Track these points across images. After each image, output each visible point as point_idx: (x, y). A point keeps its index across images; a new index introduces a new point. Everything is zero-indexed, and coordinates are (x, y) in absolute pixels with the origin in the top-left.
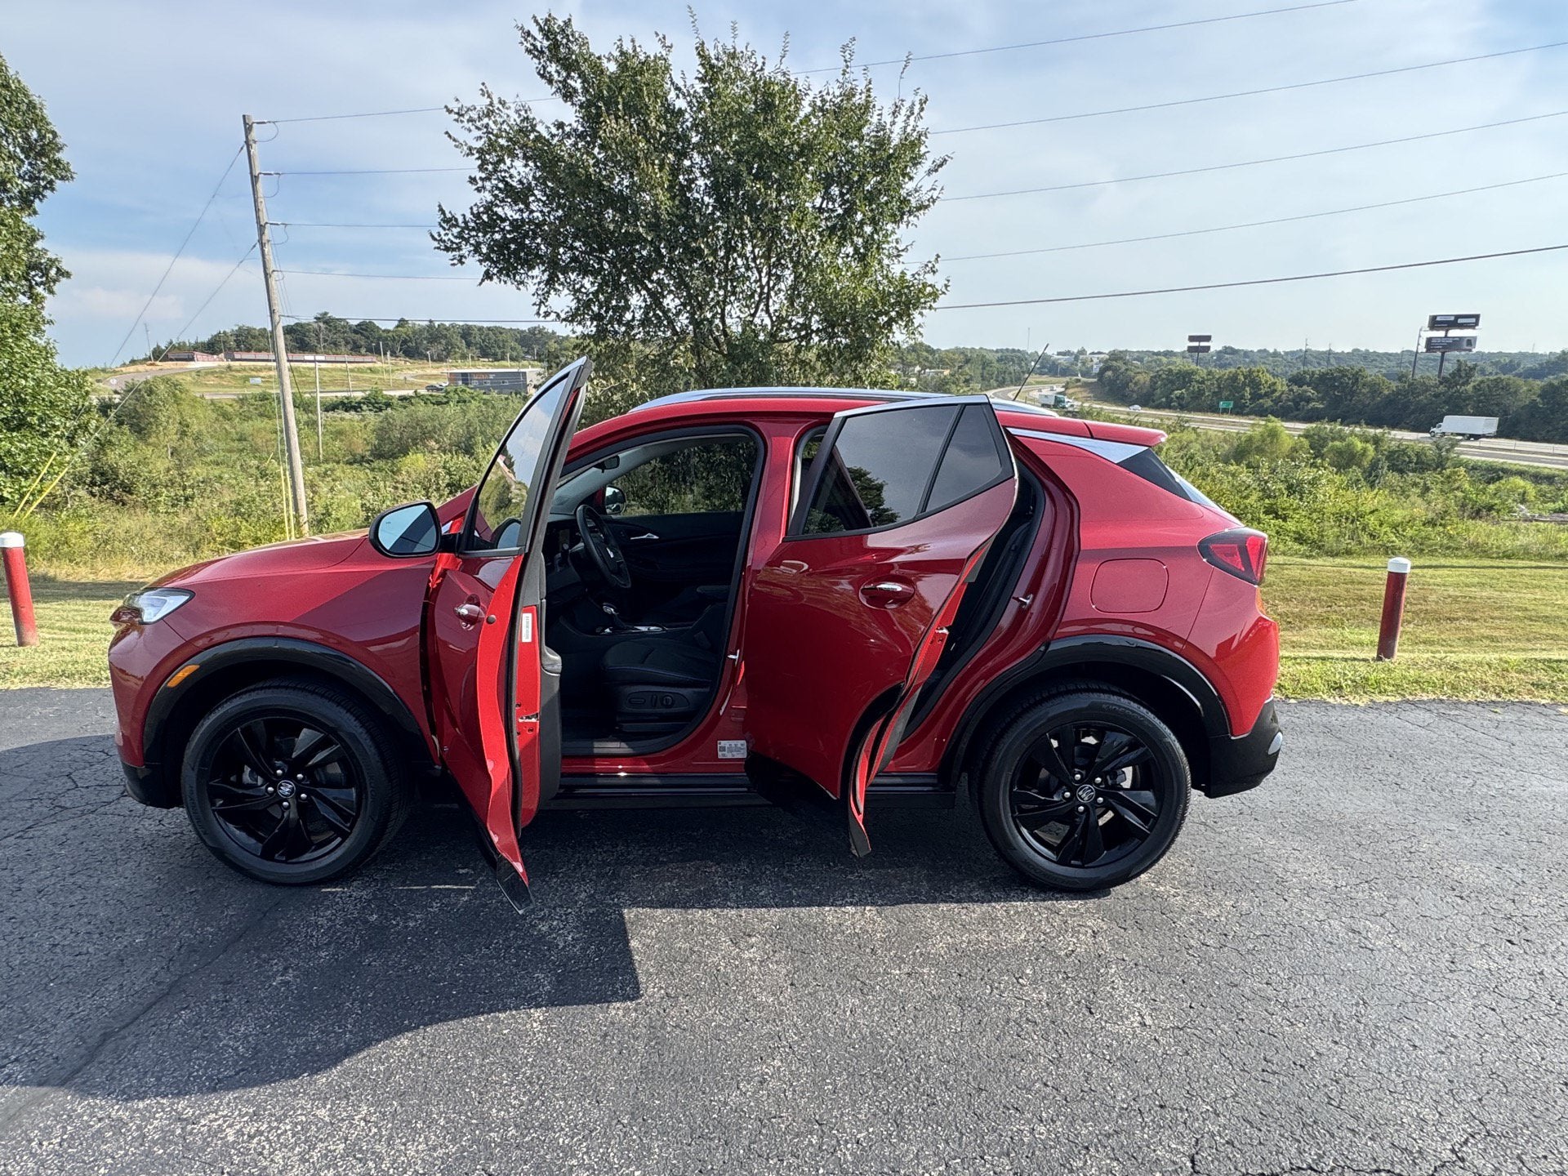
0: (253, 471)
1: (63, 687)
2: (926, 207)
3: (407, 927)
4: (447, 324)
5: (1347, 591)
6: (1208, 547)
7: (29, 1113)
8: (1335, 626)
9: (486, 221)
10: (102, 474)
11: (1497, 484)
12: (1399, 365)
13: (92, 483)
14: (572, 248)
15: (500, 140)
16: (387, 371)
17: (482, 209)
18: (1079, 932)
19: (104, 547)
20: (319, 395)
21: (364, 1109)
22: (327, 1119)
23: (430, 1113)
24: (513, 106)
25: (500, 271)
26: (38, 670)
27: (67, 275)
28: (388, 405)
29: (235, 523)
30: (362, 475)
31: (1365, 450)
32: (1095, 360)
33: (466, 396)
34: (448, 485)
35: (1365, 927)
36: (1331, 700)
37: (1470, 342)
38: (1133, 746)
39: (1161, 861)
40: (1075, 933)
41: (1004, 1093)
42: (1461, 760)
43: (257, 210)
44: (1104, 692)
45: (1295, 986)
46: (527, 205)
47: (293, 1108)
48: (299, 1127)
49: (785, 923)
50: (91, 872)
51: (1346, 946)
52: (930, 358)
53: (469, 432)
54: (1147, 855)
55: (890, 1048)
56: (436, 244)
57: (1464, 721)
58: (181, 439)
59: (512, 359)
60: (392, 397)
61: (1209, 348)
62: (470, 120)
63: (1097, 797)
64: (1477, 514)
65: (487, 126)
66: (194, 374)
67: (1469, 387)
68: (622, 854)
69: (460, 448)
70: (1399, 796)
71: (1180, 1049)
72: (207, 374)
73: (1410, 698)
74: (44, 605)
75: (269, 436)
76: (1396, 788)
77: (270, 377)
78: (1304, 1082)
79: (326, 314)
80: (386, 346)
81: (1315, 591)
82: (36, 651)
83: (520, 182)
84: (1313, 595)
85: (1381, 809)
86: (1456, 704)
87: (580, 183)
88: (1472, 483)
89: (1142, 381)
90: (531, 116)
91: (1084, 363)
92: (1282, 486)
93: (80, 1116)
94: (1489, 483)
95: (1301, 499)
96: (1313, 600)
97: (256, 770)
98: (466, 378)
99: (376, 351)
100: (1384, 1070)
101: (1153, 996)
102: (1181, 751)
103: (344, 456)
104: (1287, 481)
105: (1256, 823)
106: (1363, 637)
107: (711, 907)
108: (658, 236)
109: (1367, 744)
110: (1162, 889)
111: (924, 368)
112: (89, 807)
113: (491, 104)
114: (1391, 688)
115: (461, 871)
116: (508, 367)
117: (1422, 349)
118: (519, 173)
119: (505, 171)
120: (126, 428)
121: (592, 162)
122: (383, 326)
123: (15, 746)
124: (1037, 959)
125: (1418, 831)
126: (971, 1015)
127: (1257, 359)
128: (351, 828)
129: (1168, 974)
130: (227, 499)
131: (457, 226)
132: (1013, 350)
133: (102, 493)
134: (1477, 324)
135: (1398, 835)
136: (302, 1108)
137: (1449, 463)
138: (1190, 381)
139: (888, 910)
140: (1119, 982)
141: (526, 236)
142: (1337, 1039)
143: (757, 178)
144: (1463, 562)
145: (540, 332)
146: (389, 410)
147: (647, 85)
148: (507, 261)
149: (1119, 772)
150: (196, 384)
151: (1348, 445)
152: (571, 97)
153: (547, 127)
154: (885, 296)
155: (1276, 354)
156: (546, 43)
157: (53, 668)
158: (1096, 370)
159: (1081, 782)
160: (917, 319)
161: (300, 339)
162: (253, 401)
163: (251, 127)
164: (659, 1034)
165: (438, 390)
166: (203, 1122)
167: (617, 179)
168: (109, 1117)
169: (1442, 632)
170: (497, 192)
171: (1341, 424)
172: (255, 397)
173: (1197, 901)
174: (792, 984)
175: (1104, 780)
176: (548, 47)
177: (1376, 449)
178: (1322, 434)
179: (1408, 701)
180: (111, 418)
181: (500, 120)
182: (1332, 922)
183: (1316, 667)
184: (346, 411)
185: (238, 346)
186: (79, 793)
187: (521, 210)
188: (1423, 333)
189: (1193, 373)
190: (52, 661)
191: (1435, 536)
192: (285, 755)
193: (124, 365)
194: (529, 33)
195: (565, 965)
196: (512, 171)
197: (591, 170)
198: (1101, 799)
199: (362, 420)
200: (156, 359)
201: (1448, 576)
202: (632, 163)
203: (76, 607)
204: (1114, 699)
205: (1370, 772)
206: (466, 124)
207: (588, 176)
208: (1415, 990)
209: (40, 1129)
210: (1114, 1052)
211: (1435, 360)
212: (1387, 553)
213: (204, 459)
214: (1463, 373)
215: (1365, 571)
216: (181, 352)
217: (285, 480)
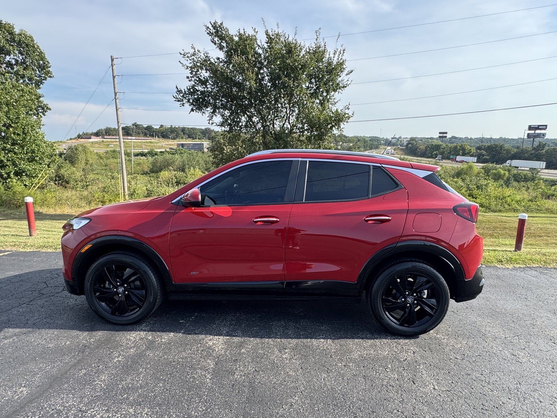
0: (110, 177)
1: (44, 251)
2: (346, 87)
3: (162, 341)
4: (177, 127)
5: (500, 225)
6: (456, 209)
7: (28, 406)
8: (496, 238)
9: (192, 91)
10: (59, 177)
11: (555, 186)
12: (517, 143)
13: (56, 180)
14: (221, 101)
15: (197, 64)
16: (156, 143)
17: (191, 87)
18: (408, 352)
19: (59, 202)
20: (133, 151)
21: (146, 410)
22: (133, 413)
23: (170, 413)
24: (203, 52)
25: (197, 108)
26: (36, 245)
27: (50, 109)
28: (156, 154)
29: (103, 194)
30: (146, 178)
31: (505, 174)
32: (405, 141)
33: (182, 151)
34: (176, 182)
35: (518, 353)
36: (499, 266)
37: (544, 135)
38: (428, 282)
39: (438, 326)
40: (407, 352)
41: (382, 414)
42: (550, 290)
43: (114, 88)
44: (417, 262)
45: (492, 376)
46: (206, 86)
47: (121, 408)
48: (123, 416)
49: (298, 344)
50: (52, 318)
51: (511, 361)
52: (346, 139)
53: (183, 164)
54: (433, 323)
55: (339, 394)
56: (175, 99)
57: (550, 275)
58: (86, 165)
59: (199, 139)
60: (158, 152)
61: (446, 136)
62: (188, 57)
63: (414, 301)
64: (548, 197)
65: (193, 59)
66: (91, 143)
67: (544, 151)
68: (238, 317)
69: (180, 170)
70: (527, 303)
71: (449, 399)
72: (95, 143)
73: (529, 266)
74: (38, 222)
75: (116, 165)
76: (526, 300)
77: (117, 144)
78: (498, 414)
79: (136, 123)
80: (156, 134)
81: (488, 225)
82: (35, 238)
83: (204, 78)
84: (487, 226)
85: (521, 308)
86: (547, 268)
87: (224, 78)
88: (545, 186)
89: (422, 148)
90: (208, 56)
91: (401, 142)
92: (475, 186)
93: (46, 408)
94: (552, 186)
95: (482, 191)
96: (487, 228)
97: (110, 283)
98: (183, 145)
99: (152, 136)
100: (530, 411)
101: (437, 377)
102: (446, 285)
103: (141, 172)
104: (477, 185)
105: (473, 312)
106: (507, 242)
107: (271, 338)
108: (251, 96)
109: (513, 283)
110: (439, 336)
111: (343, 143)
112: (52, 294)
113: (195, 51)
114: (521, 262)
115: (181, 321)
116: (197, 142)
117: (526, 137)
118: (204, 75)
119: (199, 74)
120: (67, 161)
121: (229, 71)
122: (155, 127)
123: (27, 271)
124: (393, 362)
125: (536, 317)
126: (369, 382)
127: (464, 140)
128: (143, 305)
129: (443, 369)
130: (100, 186)
131: (182, 93)
132: (375, 137)
133: (59, 183)
134: (546, 128)
135: (527, 318)
136: (124, 409)
137: (537, 179)
138: (440, 148)
139: (336, 341)
140: (424, 372)
141: (206, 96)
142: (510, 397)
143: (286, 76)
144: (543, 215)
145: (209, 129)
146: (156, 156)
147: (248, 44)
148: (199, 105)
149: (422, 292)
150: (91, 147)
151: (498, 172)
152: (222, 49)
153: (214, 59)
154: (331, 117)
155: (471, 139)
156: (214, 31)
157: (41, 244)
158: (405, 144)
159: (408, 295)
160: (342, 125)
161: (127, 132)
162: (110, 153)
163: (113, 60)
164: (253, 385)
165: (173, 149)
166: (89, 412)
167: (238, 77)
168: (56, 409)
169: (537, 241)
170: (196, 81)
171: (496, 164)
172: (111, 151)
173: (452, 342)
174: (301, 368)
175: (417, 295)
176: (215, 32)
177: (509, 173)
178: (489, 168)
179: (528, 267)
180: (63, 158)
181: (198, 57)
182: (505, 351)
183: (492, 253)
184: (142, 156)
185: (106, 134)
186: (48, 289)
187: (204, 88)
188: (526, 132)
189: (441, 145)
190: (41, 242)
191: (533, 205)
192: (121, 278)
193: (68, 140)
194: (208, 27)
195: (218, 358)
196: (202, 74)
197: (228, 74)
198: (416, 302)
199: (147, 159)
200: (78, 138)
201: (538, 220)
202: (242, 71)
203: (49, 223)
204: (421, 264)
205: (515, 293)
206: (186, 59)
207: (227, 76)
208: (539, 379)
209: (32, 412)
210: (424, 399)
211: (530, 141)
212: (515, 211)
213: (93, 172)
214: (541, 146)
215: (506, 218)
216: (87, 136)
217: (121, 180)
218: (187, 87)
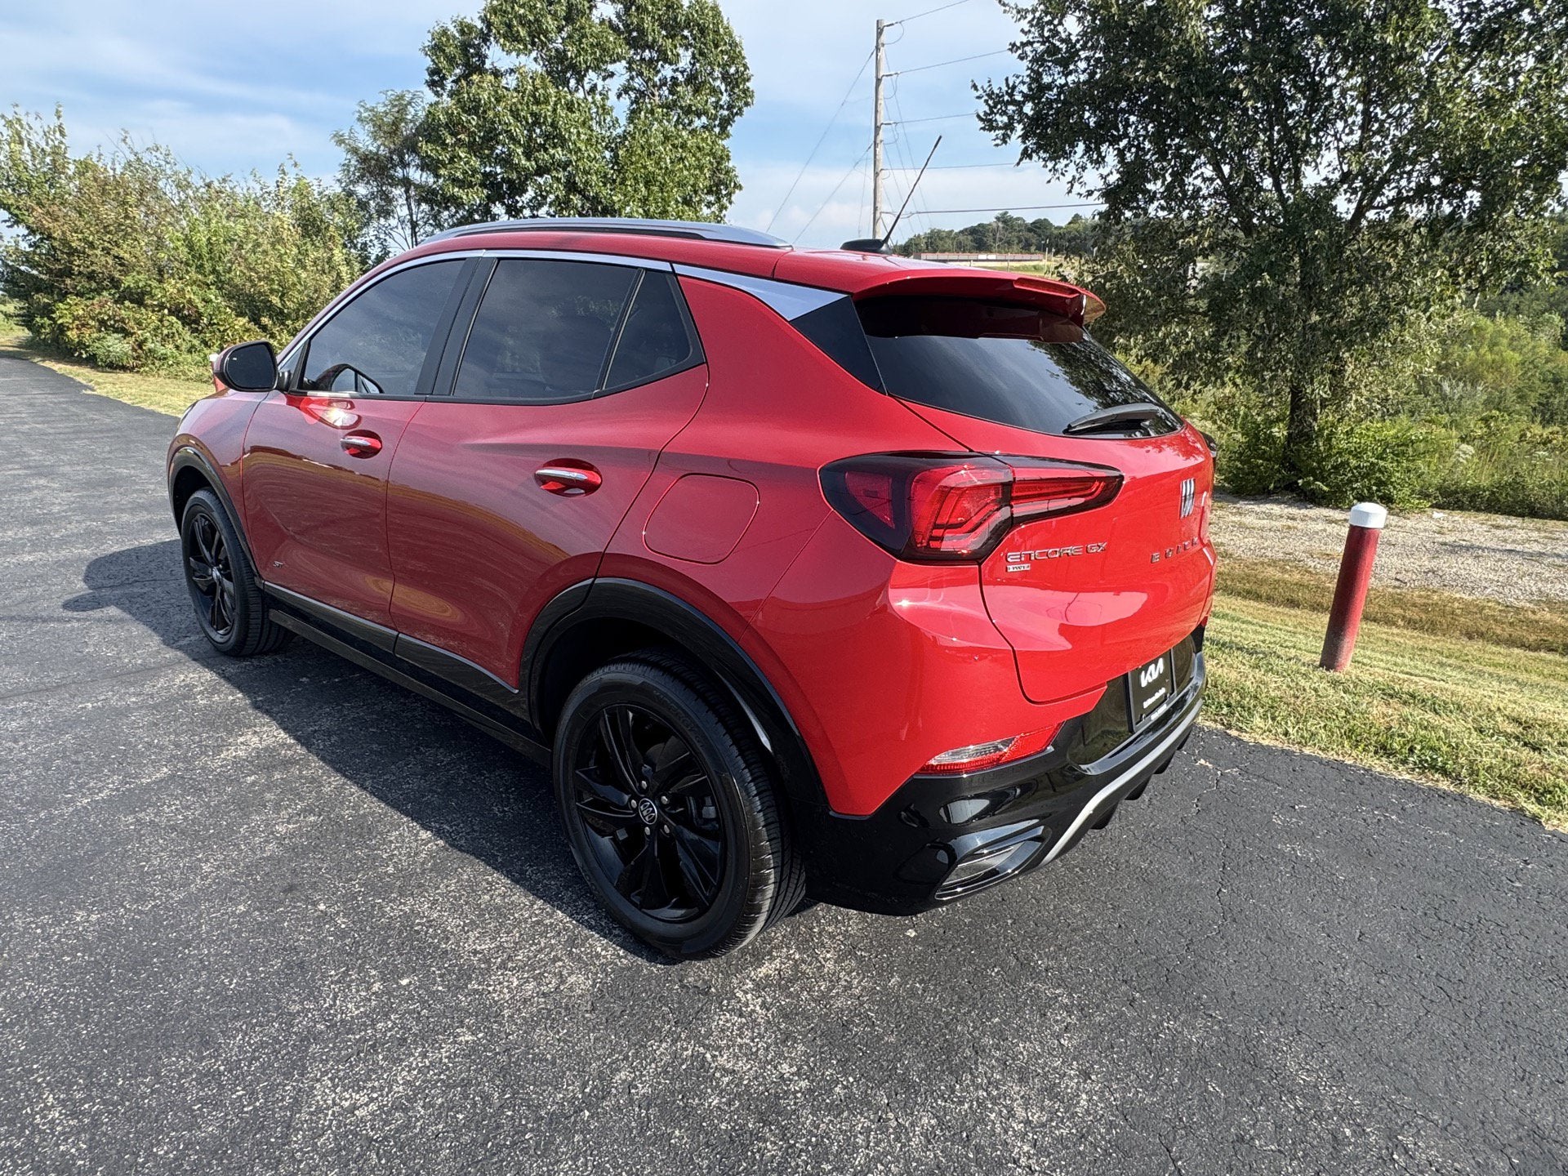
44: (670, 674)
56: (982, 124)
63: (661, 823)
79: (1007, 214)
80: (1052, 243)
99: (1043, 249)
122: (1057, 223)
159: (645, 792)
161: (979, 239)
163: (881, 30)
185: (927, 248)
198: (667, 828)
204: (676, 688)
218: (1007, 79)
